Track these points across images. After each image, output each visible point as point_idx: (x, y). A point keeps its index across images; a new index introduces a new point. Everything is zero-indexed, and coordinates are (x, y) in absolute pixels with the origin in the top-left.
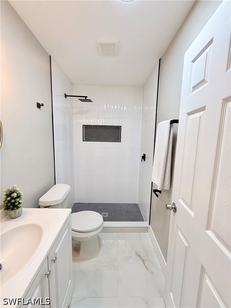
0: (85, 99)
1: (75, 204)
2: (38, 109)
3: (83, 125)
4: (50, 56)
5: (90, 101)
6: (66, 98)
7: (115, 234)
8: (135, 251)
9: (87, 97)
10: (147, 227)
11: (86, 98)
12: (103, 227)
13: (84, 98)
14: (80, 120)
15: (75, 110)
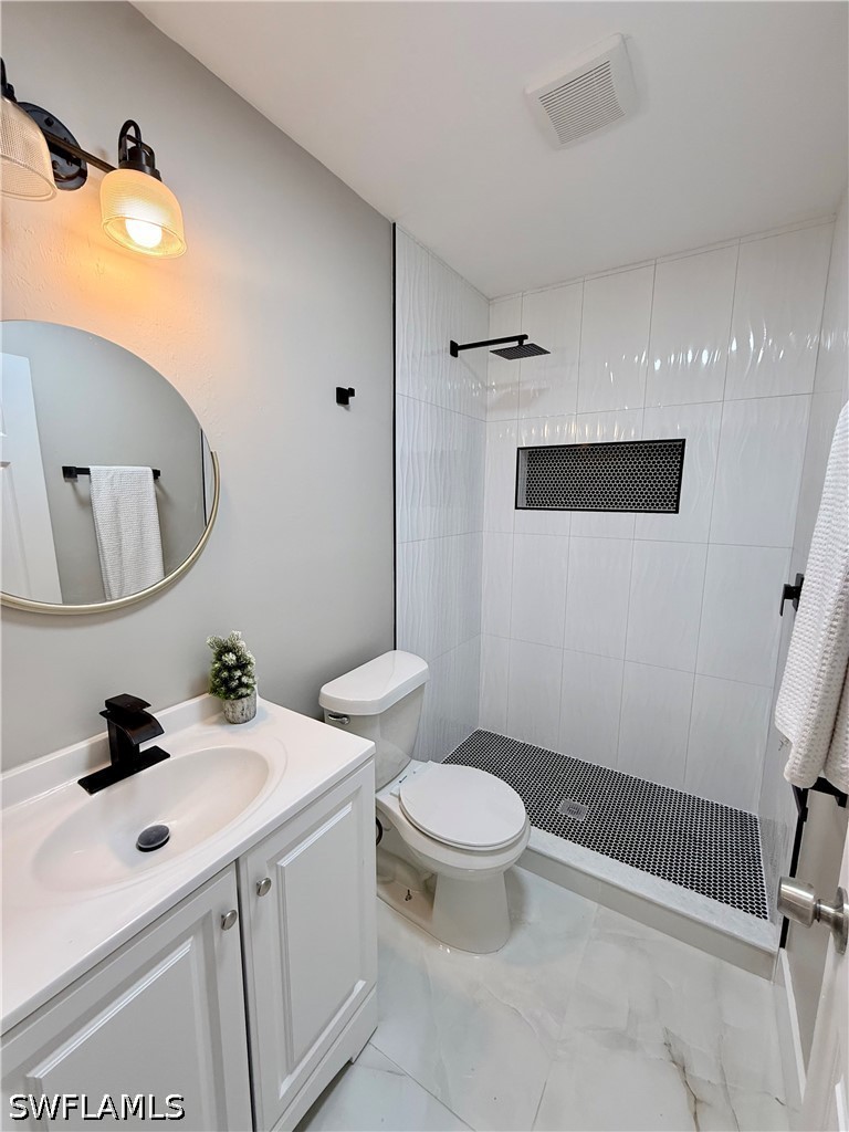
0: (520, 348)
1: (479, 732)
2: (341, 408)
3: (519, 449)
4: (394, 225)
5: (536, 350)
6: (456, 356)
7: (592, 905)
8: (667, 1032)
9: (525, 337)
10: (771, 956)
11: (521, 343)
12: (527, 848)
13: (516, 344)
14: (511, 430)
15: (494, 395)
